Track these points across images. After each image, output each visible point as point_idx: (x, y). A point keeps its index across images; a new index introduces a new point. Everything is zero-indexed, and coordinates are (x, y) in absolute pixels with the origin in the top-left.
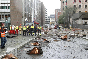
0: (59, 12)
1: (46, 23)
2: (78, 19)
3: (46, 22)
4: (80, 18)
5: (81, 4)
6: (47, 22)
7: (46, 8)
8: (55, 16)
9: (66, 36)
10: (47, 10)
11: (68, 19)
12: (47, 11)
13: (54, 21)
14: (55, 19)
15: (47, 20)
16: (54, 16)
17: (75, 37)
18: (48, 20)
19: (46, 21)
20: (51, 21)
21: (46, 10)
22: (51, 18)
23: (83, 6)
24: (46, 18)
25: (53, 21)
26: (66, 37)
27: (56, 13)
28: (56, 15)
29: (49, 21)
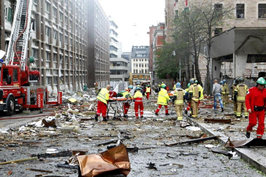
0: (160, 34)
1: (112, 76)
2: (229, 58)
3: (113, 72)
4: (237, 52)
5: (243, 3)
6: (118, 72)
7: (110, 19)
8: (148, 51)
9: (117, 156)
10: (117, 27)
11: (192, 58)
12: (116, 30)
13: (144, 68)
14: (147, 62)
15: (115, 64)
16: (144, 52)
17: (198, 149)
18: (119, 65)
19: (112, 68)
20: (136, 68)
21: (112, 27)
22: (135, 57)
23: (252, 9)
24: (113, 59)
25: (141, 68)
26: (114, 161)
27: (151, 41)
28: (152, 46)
29: (127, 71)
